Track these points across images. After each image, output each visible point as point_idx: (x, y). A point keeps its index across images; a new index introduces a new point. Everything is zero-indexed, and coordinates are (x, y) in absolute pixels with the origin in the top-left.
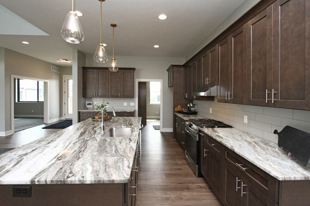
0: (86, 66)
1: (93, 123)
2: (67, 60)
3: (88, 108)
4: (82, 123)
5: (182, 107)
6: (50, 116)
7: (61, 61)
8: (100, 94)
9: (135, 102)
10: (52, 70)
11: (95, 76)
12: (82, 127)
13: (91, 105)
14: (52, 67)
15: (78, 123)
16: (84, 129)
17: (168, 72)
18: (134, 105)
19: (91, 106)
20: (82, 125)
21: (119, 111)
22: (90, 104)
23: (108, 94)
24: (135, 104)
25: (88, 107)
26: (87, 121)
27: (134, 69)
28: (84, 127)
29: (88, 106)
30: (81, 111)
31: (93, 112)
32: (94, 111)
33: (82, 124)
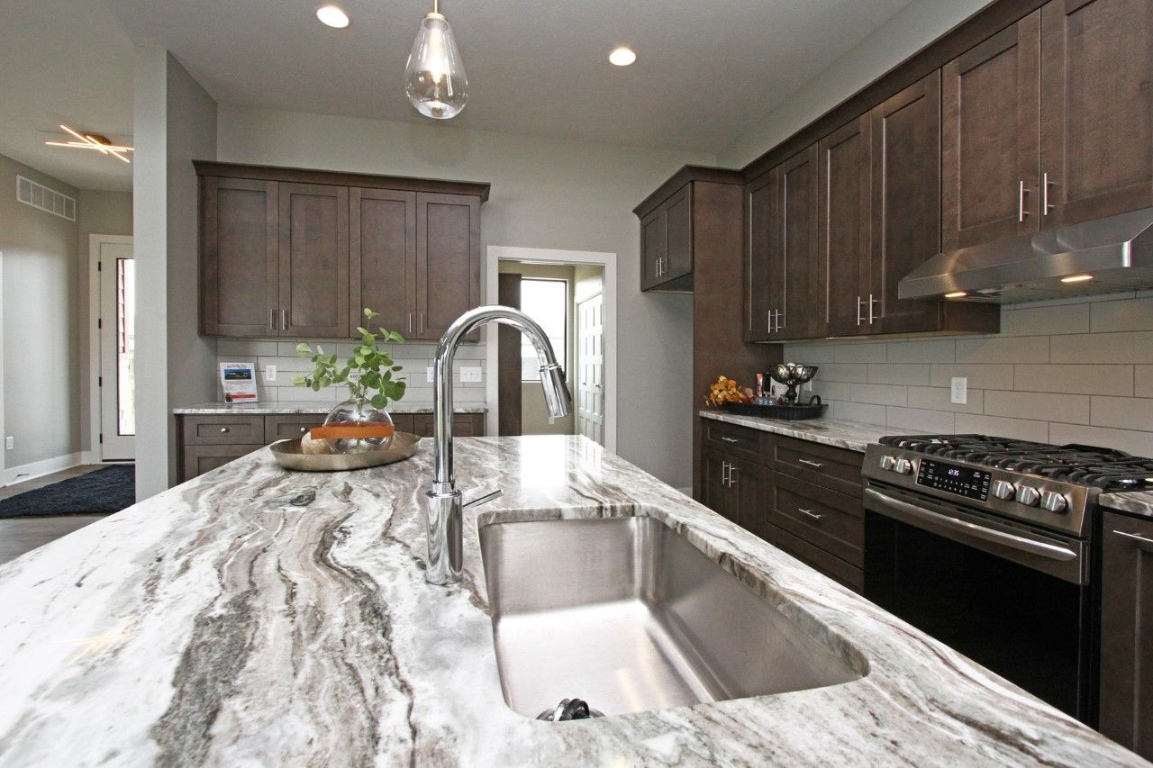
0: (222, 158)
1: (297, 484)
2: (104, 140)
3: (229, 398)
4: (197, 496)
5: (741, 384)
6: (10, 447)
7: (72, 144)
8: (299, 318)
9: (482, 362)
10: (19, 199)
11: (272, 217)
12: (204, 538)
13: (249, 377)
14: (25, 186)
15: (171, 486)
16: (219, 566)
17: (641, 219)
18: (479, 380)
19: (249, 387)
20: (195, 508)
21: (412, 412)
22: (243, 375)
23: (346, 317)
24: (484, 374)
25: (233, 393)
26: (237, 469)
27: (482, 190)
28: (223, 542)
29: (232, 387)
30: (187, 411)
31: (264, 416)
32: (267, 411)
33: (203, 501)
